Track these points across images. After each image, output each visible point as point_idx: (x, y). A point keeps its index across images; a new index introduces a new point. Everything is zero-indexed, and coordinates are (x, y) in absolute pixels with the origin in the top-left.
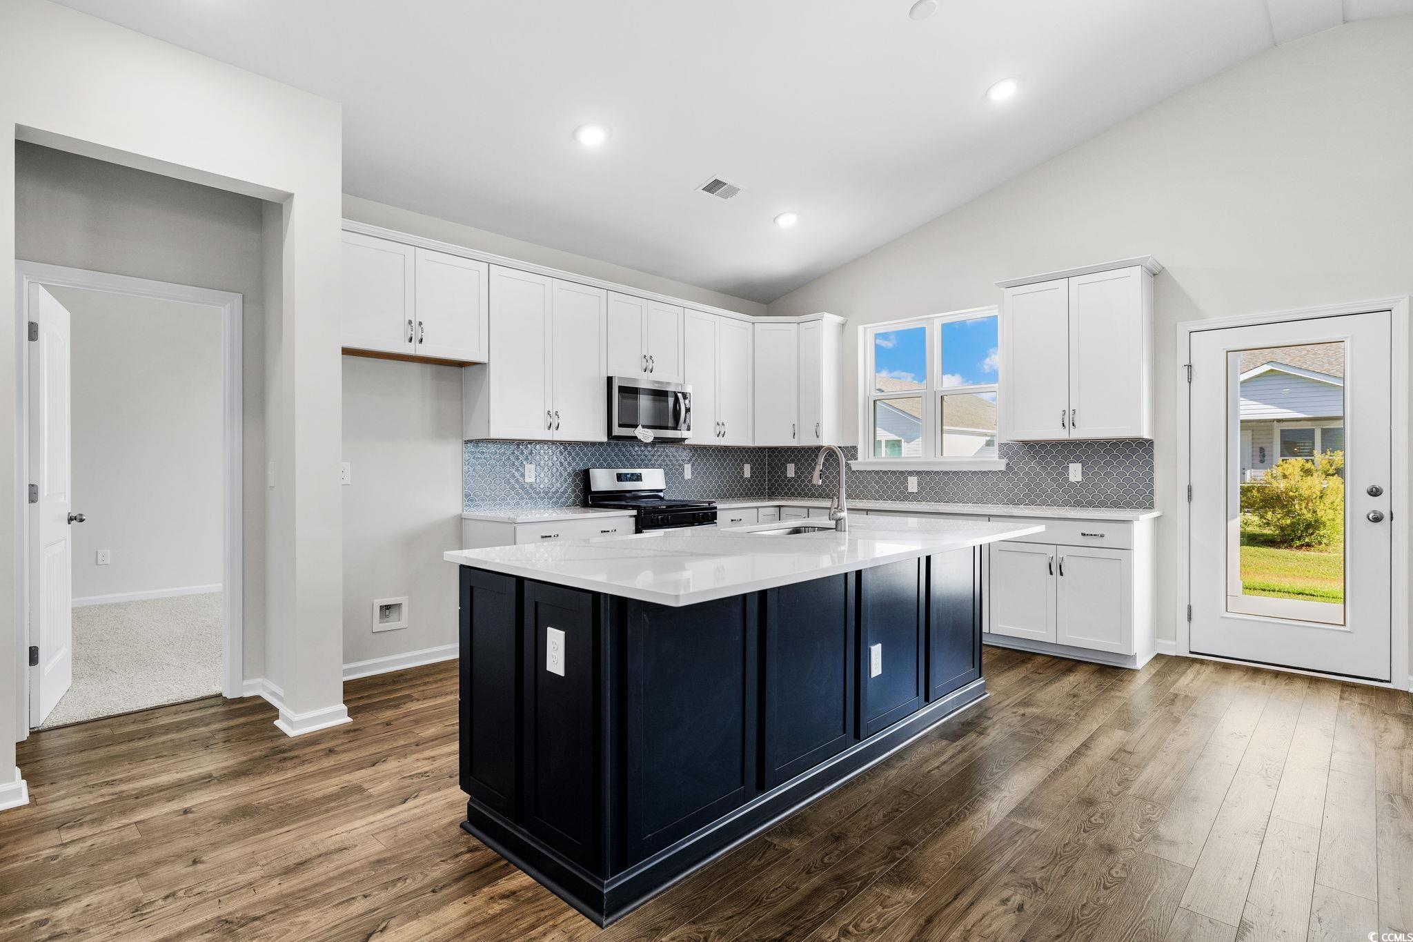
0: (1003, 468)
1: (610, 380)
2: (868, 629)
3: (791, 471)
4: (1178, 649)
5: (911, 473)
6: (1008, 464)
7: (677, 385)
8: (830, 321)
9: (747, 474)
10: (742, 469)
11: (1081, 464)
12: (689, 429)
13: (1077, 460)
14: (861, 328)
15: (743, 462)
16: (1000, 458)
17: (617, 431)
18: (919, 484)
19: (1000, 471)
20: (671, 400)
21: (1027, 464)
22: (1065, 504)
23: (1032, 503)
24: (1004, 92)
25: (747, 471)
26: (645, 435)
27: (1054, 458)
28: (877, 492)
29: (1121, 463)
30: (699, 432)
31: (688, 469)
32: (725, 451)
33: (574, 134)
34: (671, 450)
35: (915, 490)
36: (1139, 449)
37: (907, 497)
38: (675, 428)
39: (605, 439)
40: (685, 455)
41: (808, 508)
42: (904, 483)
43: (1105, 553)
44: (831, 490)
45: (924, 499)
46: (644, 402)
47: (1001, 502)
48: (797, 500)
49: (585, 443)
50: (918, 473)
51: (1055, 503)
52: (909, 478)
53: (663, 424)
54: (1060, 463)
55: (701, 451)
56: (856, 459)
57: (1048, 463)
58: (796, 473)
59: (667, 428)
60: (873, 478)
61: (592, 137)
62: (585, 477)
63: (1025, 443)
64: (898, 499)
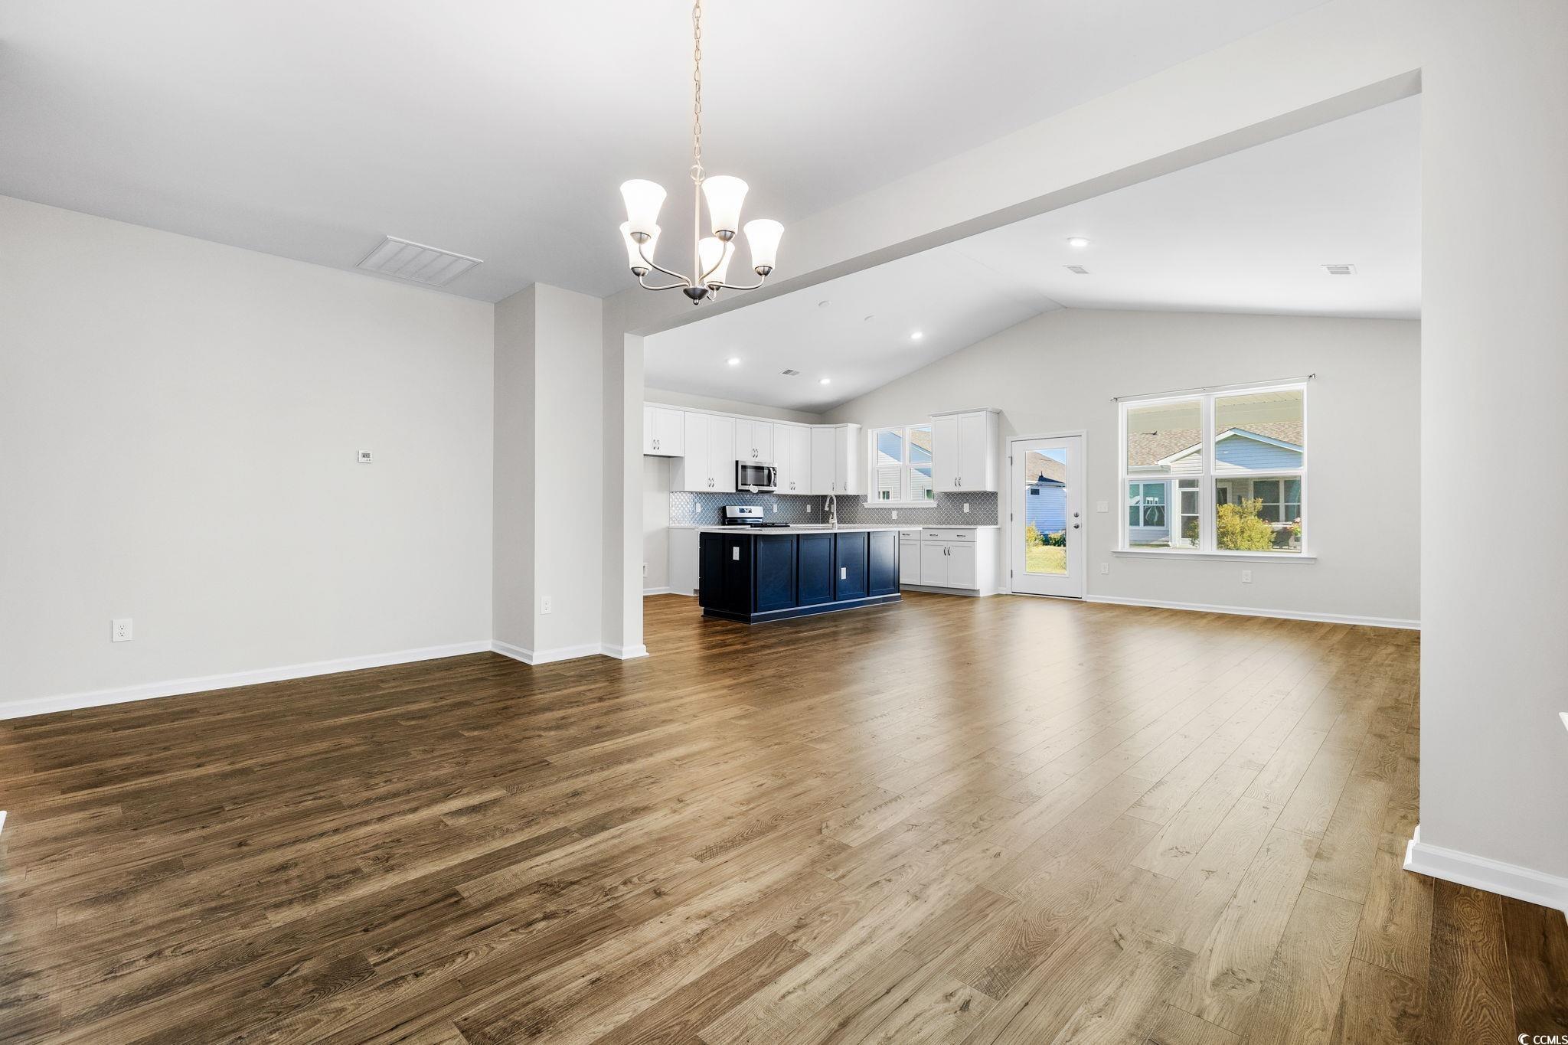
0: (935, 506)
1: (737, 462)
2: (839, 561)
4: (1005, 590)
5: (893, 509)
6: (938, 504)
7: (770, 463)
8: (852, 428)
9: (809, 510)
10: (806, 507)
11: (969, 503)
12: (775, 485)
13: (967, 501)
14: (870, 431)
15: (806, 504)
16: (934, 501)
17: (741, 487)
18: (898, 515)
19: (934, 508)
20: (766, 472)
21: (947, 503)
22: (959, 522)
23: (946, 522)
24: (917, 336)
25: (809, 509)
26: (754, 489)
27: (960, 500)
28: (877, 519)
29: (985, 503)
30: (781, 487)
31: (775, 506)
32: (796, 498)
33: (726, 361)
34: (766, 497)
35: (896, 518)
36: (993, 495)
37: (892, 522)
38: (769, 485)
39: (734, 491)
40: (774, 499)
42: (890, 514)
43: (966, 544)
45: (900, 523)
46: (750, 473)
47: (935, 523)
49: (723, 493)
50: (897, 509)
51: (955, 522)
52: (893, 511)
53: (762, 483)
54: (962, 503)
55: (783, 498)
56: (867, 501)
57: (958, 503)
59: (763, 485)
60: (876, 512)
61: (734, 362)
62: (724, 510)
63: (946, 493)
64: (887, 523)
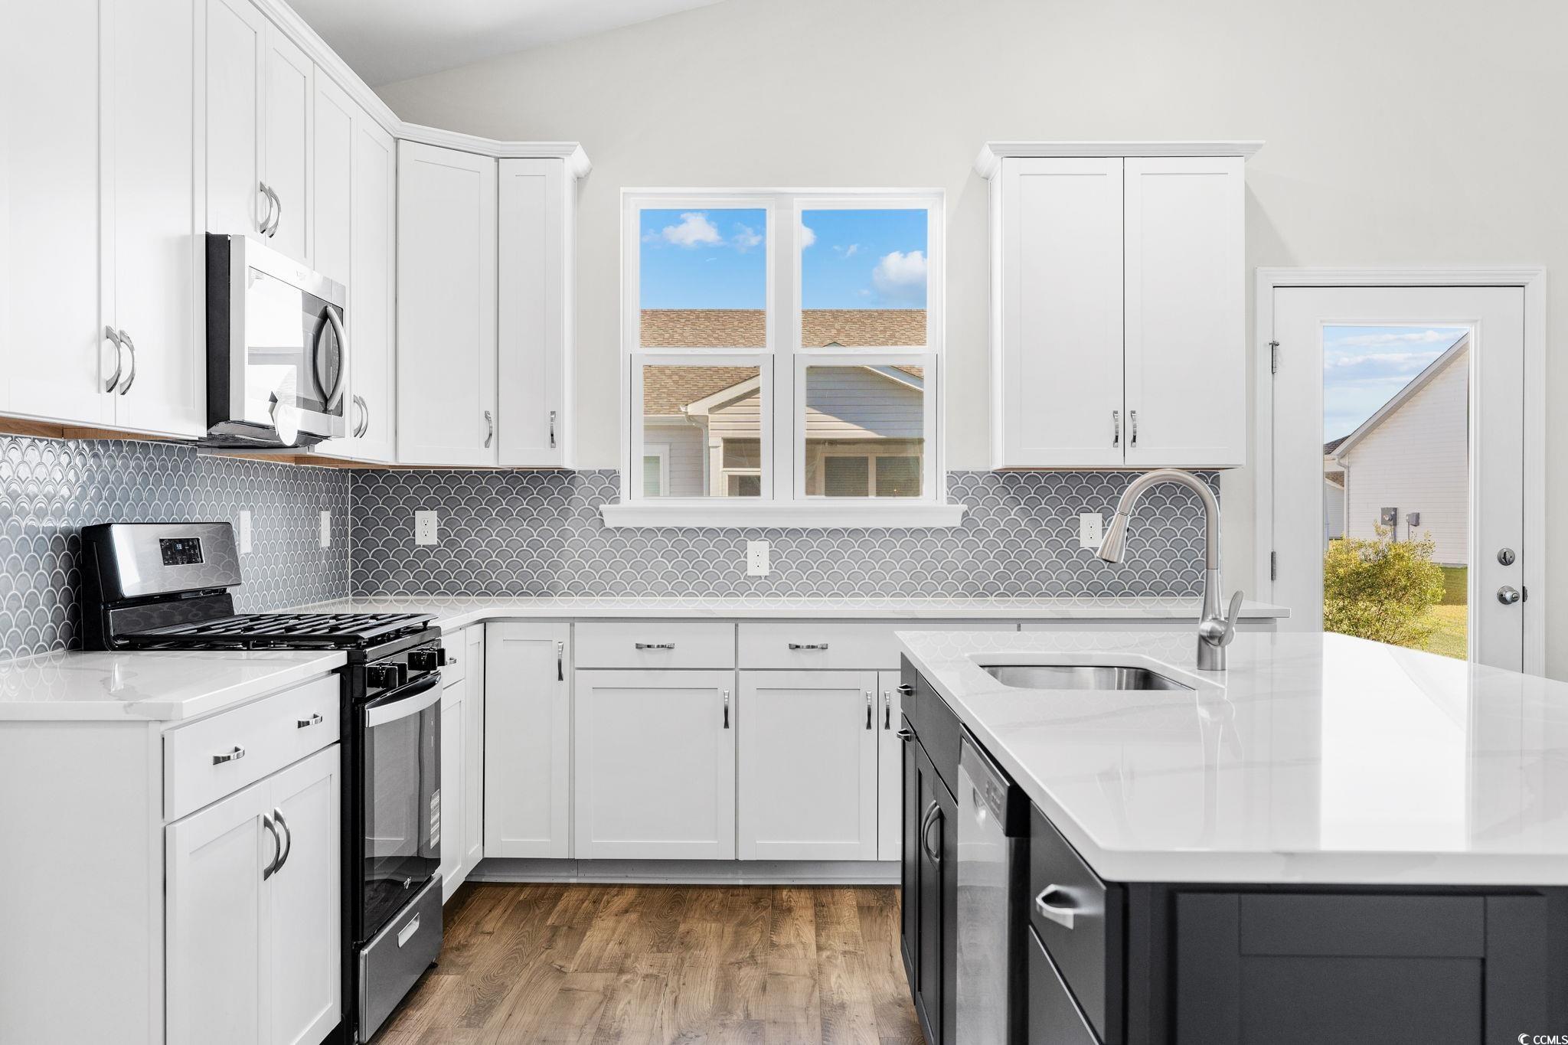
0: (957, 522)
3: (427, 528)
5: (754, 533)
6: (965, 514)
11: (1100, 515)
13: (1093, 507)
16: (950, 501)
18: (774, 556)
19: (949, 529)
21: (1003, 513)
22: (1073, 591)
23: (1012, 591)
27: (1052, 502)
28: (669, 576)
29: (1167, 514)
35: (765, 571)
37: (745, 586)
41: (572, 621)
42: (738, 556)
44: (544, 576)
45: (785, 591)
47: (951, 591)
48: (444, 602)
50: (771, 533)
51: (1054, 592)
52: (749, 543)
54: (1064, 512)
56: (616, 500)
57: (1043, 513)
58: (442, 533)
60: (660, 545)
64: (722, 591)
